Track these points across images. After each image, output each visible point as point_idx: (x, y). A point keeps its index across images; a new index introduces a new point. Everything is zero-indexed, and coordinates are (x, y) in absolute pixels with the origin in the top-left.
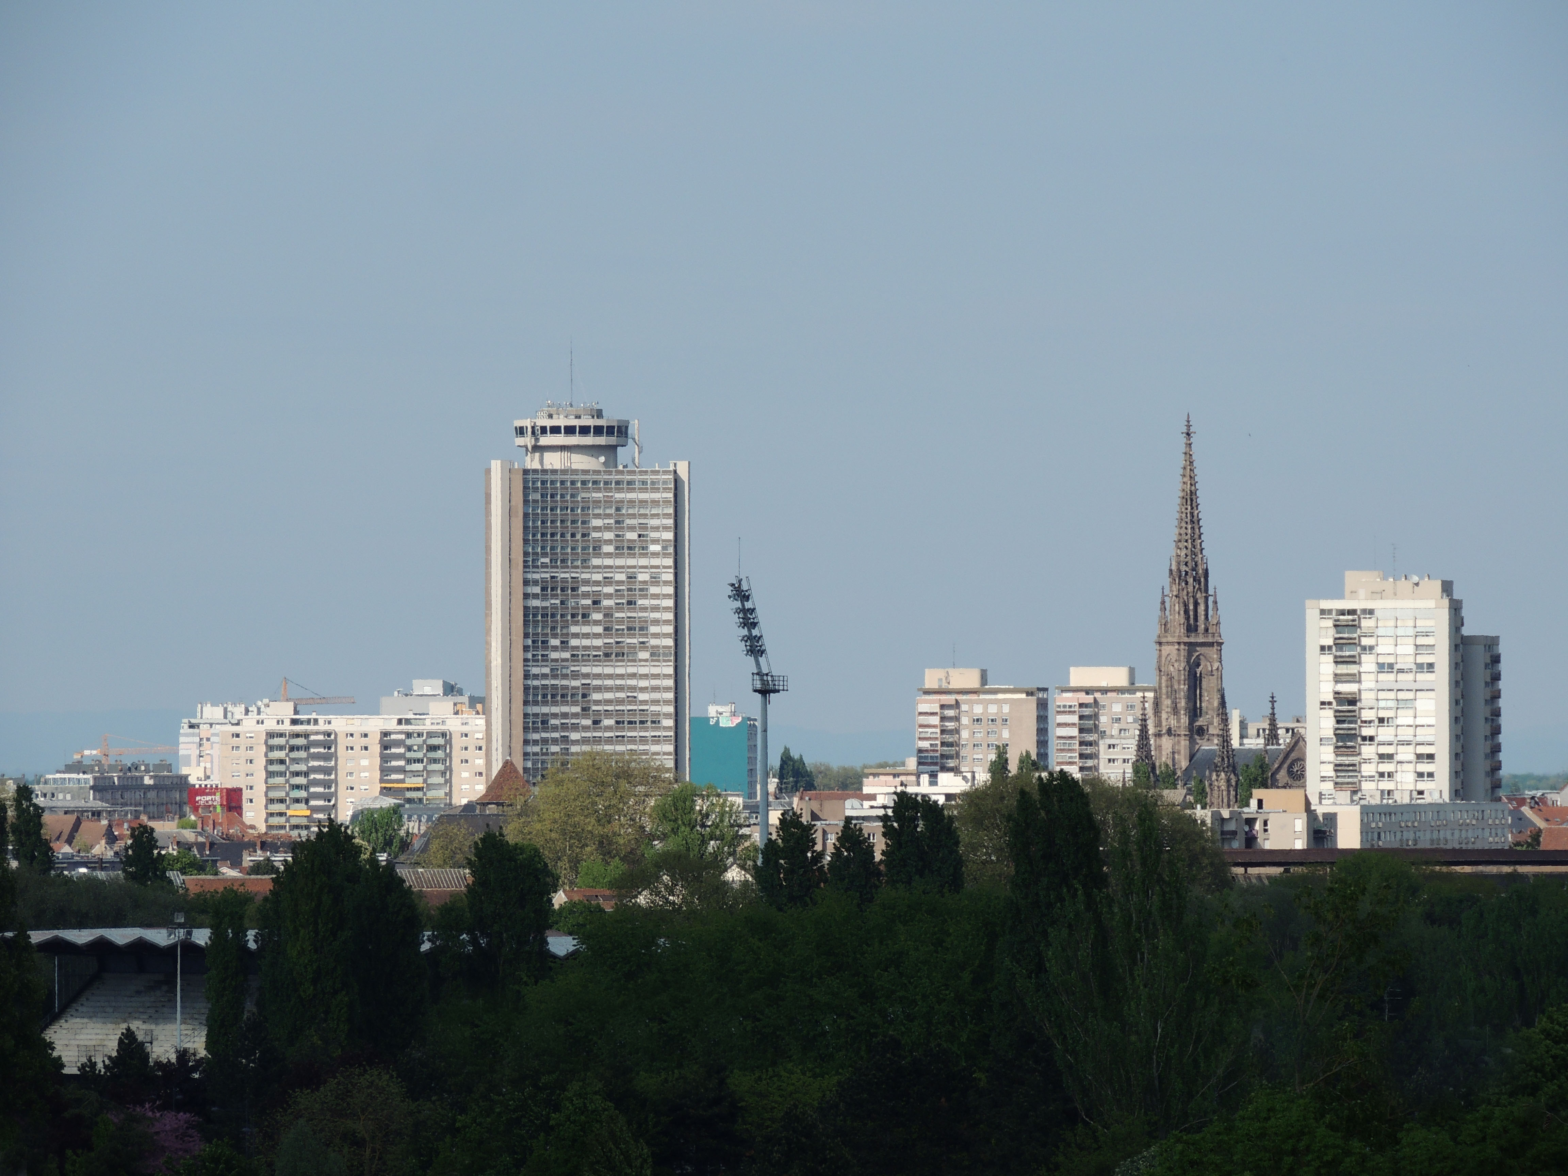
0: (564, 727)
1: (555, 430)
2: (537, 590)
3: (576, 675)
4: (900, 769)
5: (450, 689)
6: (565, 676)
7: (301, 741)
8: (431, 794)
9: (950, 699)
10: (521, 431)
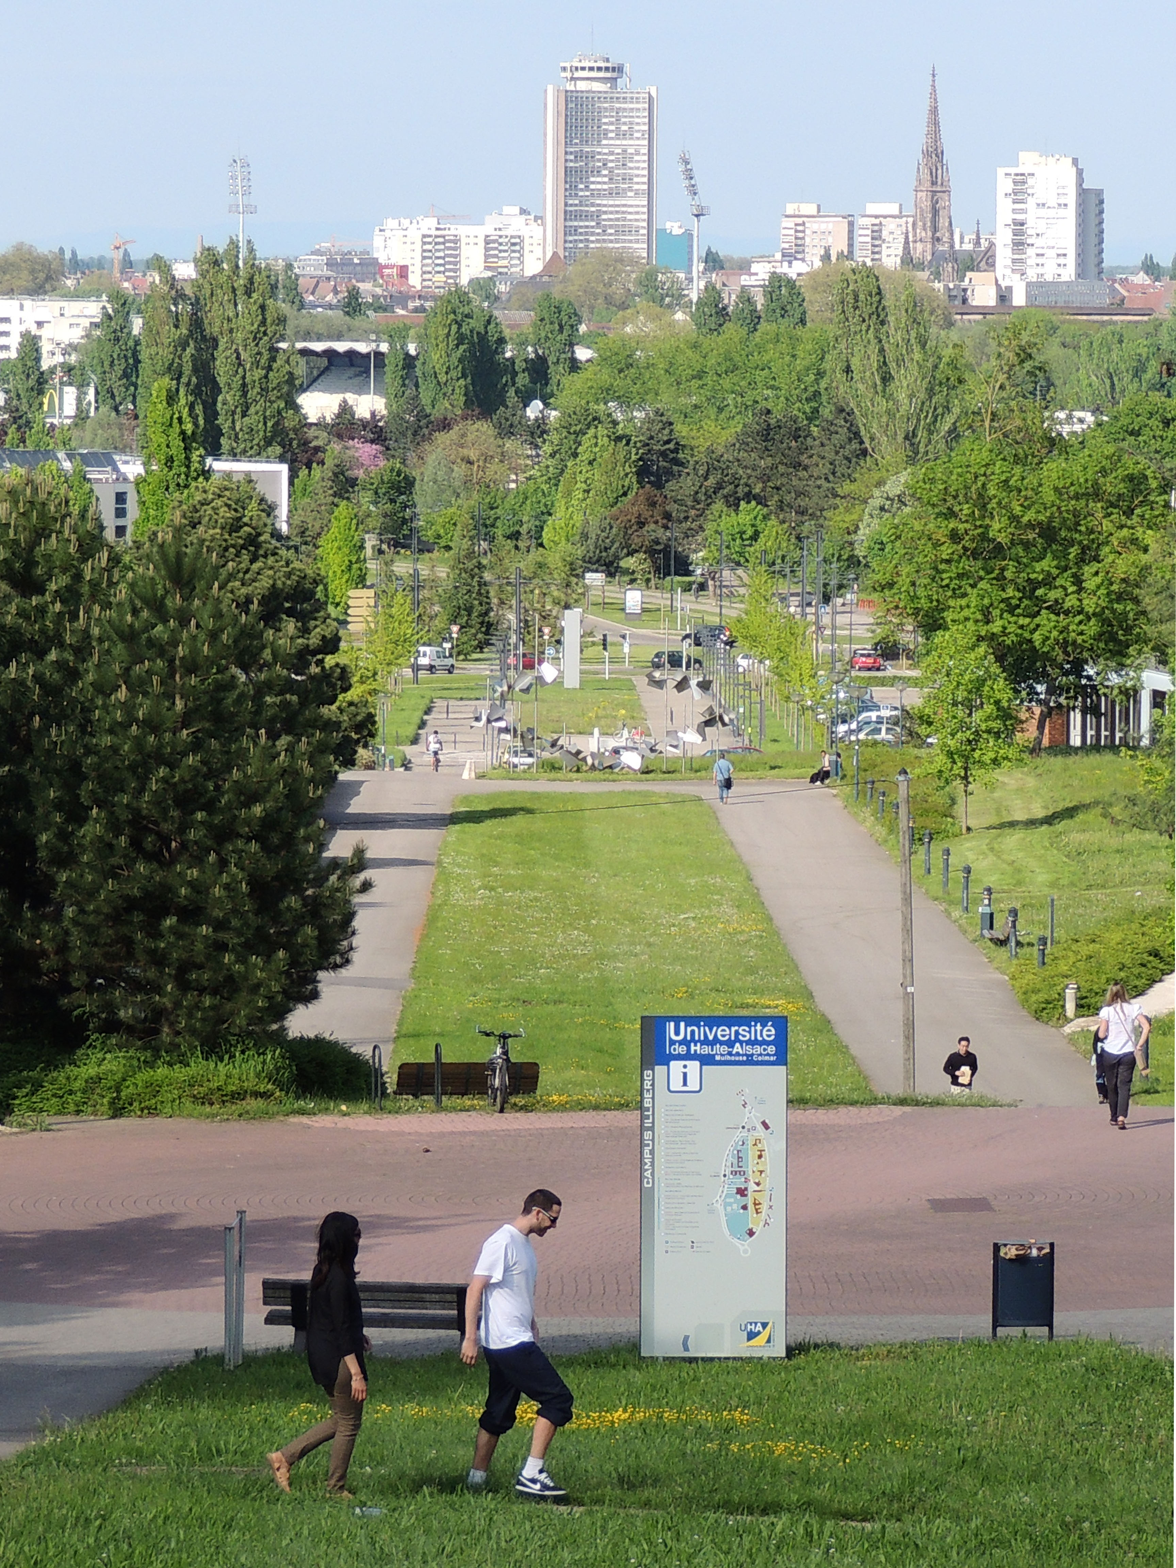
0: (586, 233)
1: (583, 69)
2: (572, 157)
3: (593, 205)
4: (771, 259)
5: (523, 212)
6: (587, 206)
7: (441, 240)
8: (513, 270)
9: (800, 221)
10: (564, 69)
